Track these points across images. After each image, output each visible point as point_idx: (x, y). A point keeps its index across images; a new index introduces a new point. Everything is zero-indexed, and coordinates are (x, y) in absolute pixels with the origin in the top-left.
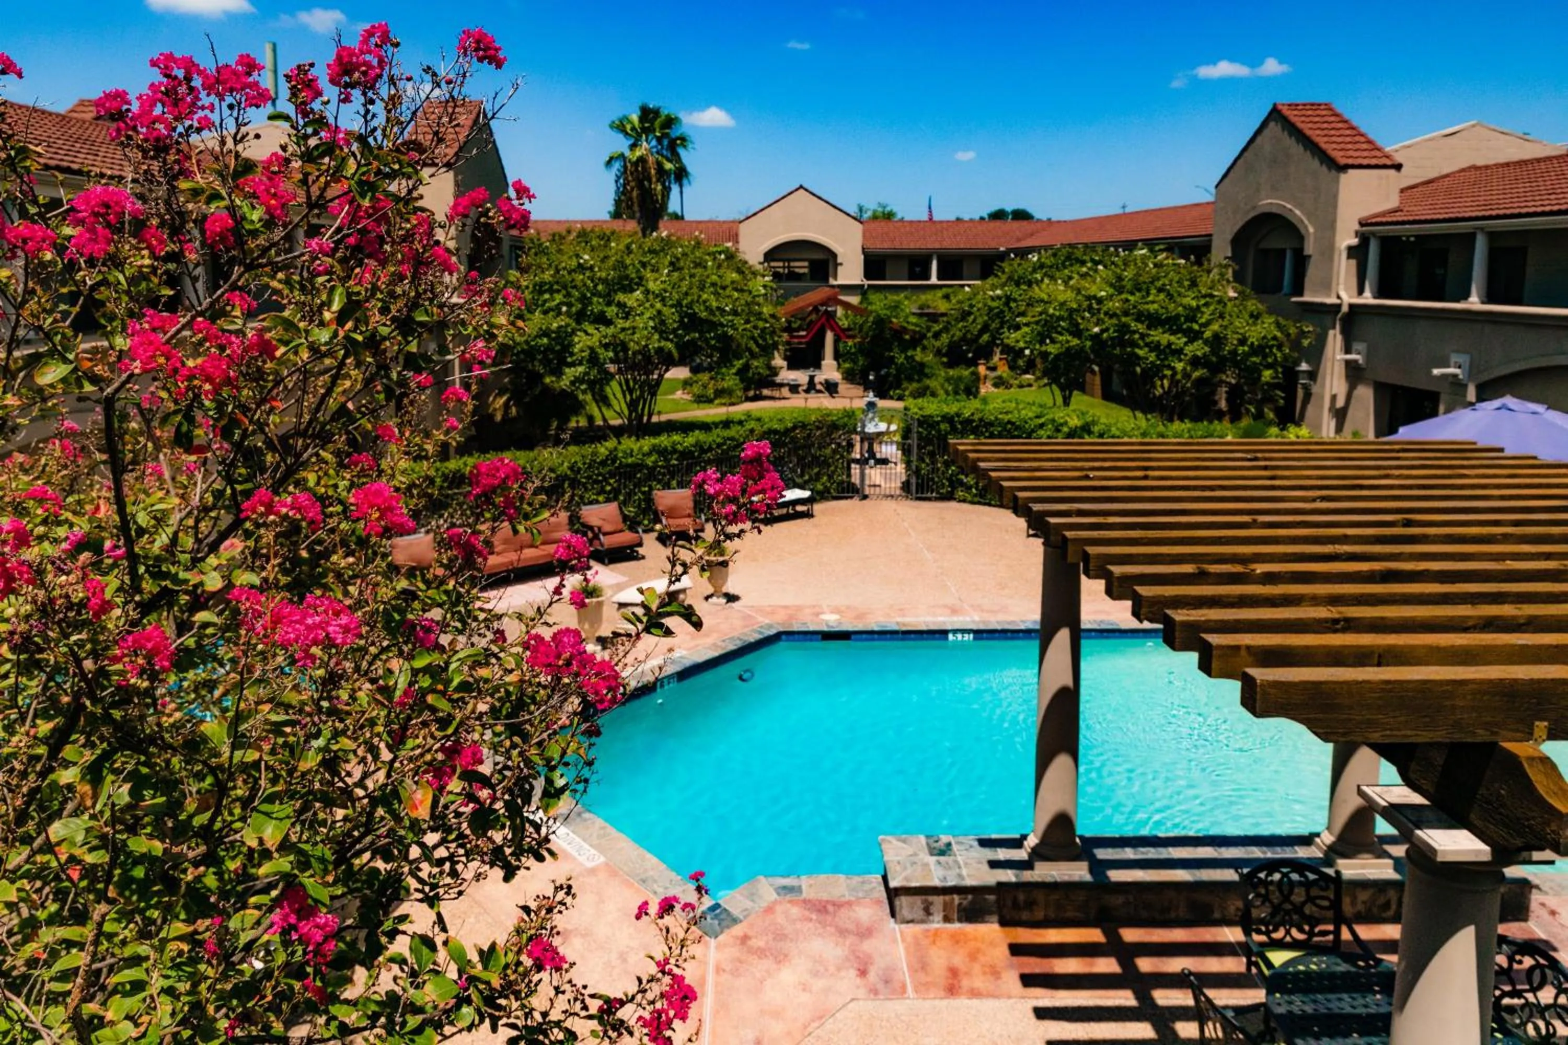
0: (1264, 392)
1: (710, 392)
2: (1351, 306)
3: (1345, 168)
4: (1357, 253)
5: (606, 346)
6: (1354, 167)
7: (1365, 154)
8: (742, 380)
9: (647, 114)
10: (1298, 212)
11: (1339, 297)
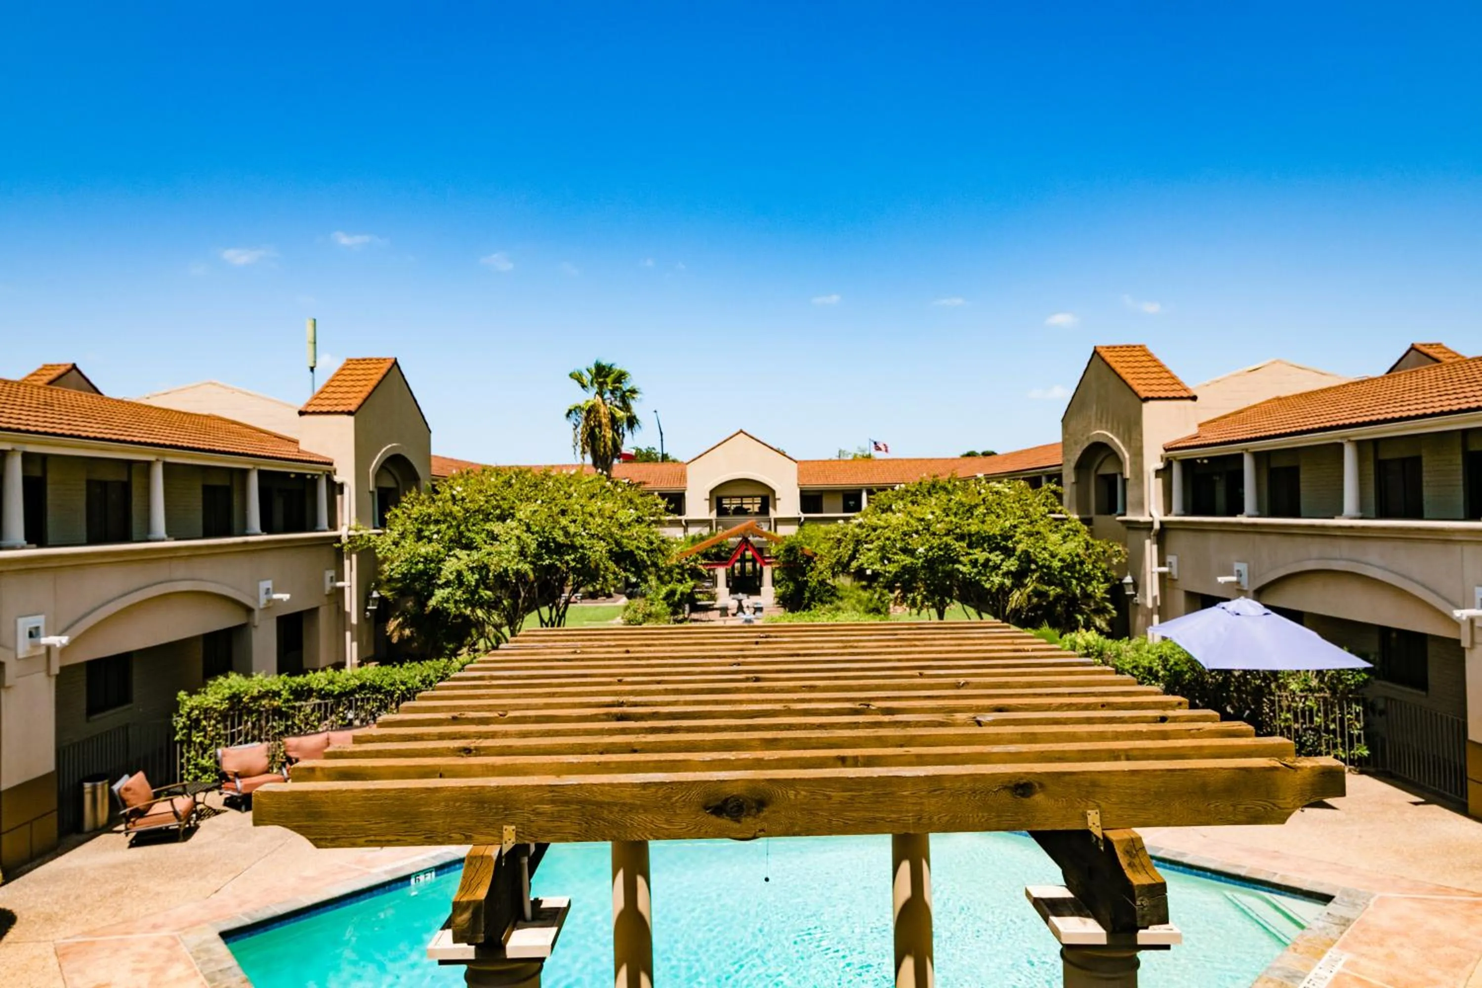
0: (1096, 603)
1: (640, 617)
2: (1162, 523)
3: (1147, 399)
4: (1164, 473)
5: (471, 569)
6: (1153, 399)
7: (1166, 387)
8: (669, 605)
9: (601, 372)
10: (1117, 441)
11: (1151, 516)
